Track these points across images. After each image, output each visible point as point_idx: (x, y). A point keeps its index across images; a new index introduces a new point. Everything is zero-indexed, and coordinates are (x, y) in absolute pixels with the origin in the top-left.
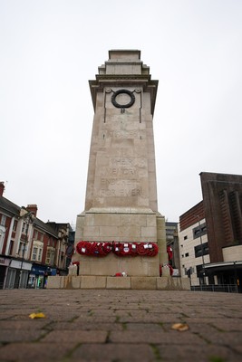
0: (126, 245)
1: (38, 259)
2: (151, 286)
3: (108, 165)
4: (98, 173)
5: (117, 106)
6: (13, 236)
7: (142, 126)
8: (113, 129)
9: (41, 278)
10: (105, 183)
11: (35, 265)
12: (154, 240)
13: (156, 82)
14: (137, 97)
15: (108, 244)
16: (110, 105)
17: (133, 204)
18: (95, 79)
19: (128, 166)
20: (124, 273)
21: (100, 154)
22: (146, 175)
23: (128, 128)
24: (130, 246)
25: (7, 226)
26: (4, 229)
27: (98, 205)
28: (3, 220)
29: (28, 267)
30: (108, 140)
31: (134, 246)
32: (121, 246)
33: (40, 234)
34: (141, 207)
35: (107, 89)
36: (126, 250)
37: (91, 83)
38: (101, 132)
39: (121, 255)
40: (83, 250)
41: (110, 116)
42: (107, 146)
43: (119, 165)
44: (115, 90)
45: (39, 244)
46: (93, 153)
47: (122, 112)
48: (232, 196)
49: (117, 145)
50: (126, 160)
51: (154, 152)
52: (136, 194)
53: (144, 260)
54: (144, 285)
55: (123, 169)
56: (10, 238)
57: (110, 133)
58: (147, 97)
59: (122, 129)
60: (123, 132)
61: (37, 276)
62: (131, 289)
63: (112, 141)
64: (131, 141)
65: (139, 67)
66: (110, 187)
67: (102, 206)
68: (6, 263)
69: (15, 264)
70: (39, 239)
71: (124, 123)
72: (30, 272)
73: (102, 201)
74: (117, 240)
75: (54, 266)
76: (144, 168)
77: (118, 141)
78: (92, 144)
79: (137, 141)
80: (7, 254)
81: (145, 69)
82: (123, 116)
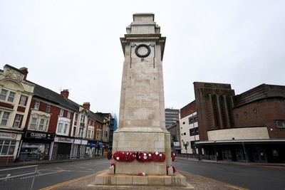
0: (145, 154)
1: (91, 137)
2: (161, 183)
3: (133, 98)
4: (127, 104)
5: (139, 56)
6: (75, 124)
7: (155, 70)
8: (136, 72)
9: (93, 148)
10: (132, 111)
11: (89, 141)
12: (163, 151)
13: (165, 38)
14: (152, 49)
15: (134, 153)
16: (134, 55)
17: (149, 125)
18: (124, 37)
19: (146, 99)
20: (144, 173)
21: (128, 90)
22: (158, 105)
23: (146, 72)
24: (147, 155)
25: (71, 118)
26: (69, 121)
27: (127, 125)
28: (69, 115)
29: (85, 142)
30: (133, 80)
31: (150, 155)
32: (142, 154)
33: (92, 122)
34: (155, 127)
35: (132, 44)
36: (145, 158)
37: (121, 39)
38: (128, 74)
39: (142, 160)
40: (118, 158)
41: (134, 63)
42: (132, 85)
43: (141, 98)
44: (138, 44)
45: (92, 128)
46: (123, 89)
47: (142, 60)
48: (214, 98)
49: (139, 84)
50: (145, 95)
51: (163, 87)
52: (151, 118)
53: (157, 164)
54: (156, 182)
55: (143, 101)
56: (73, 126)
57: (134, 75)
58: (158, 48)
59: (142, 73)
60: (143, 75)
61: (91, 148)
62: (148, 185)
63: (136, 80)
64: (148, 81)
65: (153, 27)
66: (135, 113)
67: (130, 126)
68: (72, 141)
69: (78, 142)
70: (91, 125)
71: (143, 68)
72: (86, 146)
73: (129, 123)
74: (140, 150)
75: (102, 141)
76: (156, 100)
77: (139, 81)
78: (123, 82)
79: (152, 81)
80: (72, 135)
81: (157, 29)
82: (143, 63)
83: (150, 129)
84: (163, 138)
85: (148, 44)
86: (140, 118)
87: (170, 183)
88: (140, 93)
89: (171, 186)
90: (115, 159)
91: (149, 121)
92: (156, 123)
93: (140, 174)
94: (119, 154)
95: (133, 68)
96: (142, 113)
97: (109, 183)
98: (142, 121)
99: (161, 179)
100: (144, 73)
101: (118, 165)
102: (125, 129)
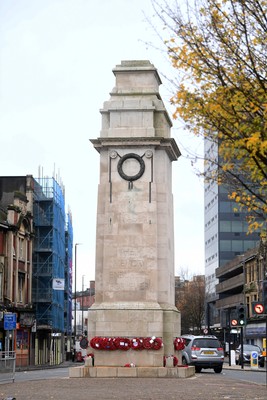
83: (142, 305)
84: (160, 318)
85: (140, 153)
86: (127, 288)
87: (164, 374)
88: (126, 248)
89: (166, 377)
90: (94, 347)
91: (140, 293)
92: (152, 295)
93: (128, 366)
94: (98, 340)
95: (114, 203)
96: (131, 281)
97: (87, 375)
98: (130, 292)
99: (153, 371)
100: (133, 212)
101: (97, 354)
102: (105, 305)
